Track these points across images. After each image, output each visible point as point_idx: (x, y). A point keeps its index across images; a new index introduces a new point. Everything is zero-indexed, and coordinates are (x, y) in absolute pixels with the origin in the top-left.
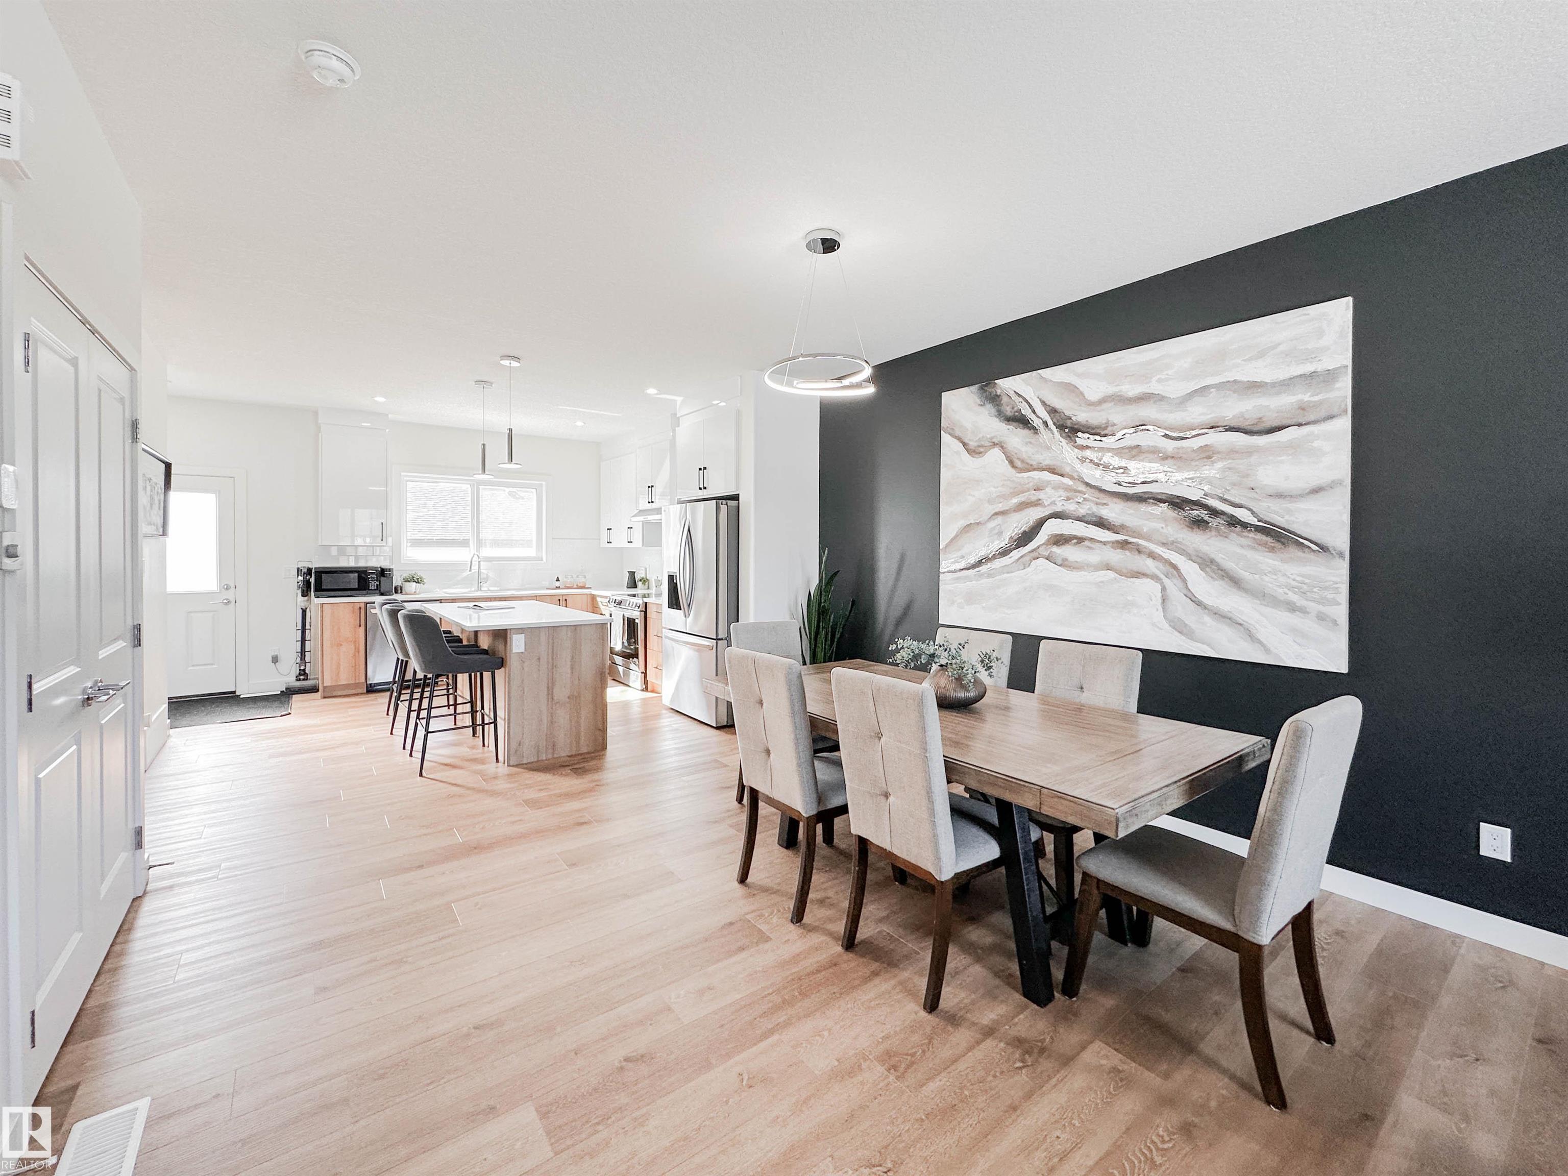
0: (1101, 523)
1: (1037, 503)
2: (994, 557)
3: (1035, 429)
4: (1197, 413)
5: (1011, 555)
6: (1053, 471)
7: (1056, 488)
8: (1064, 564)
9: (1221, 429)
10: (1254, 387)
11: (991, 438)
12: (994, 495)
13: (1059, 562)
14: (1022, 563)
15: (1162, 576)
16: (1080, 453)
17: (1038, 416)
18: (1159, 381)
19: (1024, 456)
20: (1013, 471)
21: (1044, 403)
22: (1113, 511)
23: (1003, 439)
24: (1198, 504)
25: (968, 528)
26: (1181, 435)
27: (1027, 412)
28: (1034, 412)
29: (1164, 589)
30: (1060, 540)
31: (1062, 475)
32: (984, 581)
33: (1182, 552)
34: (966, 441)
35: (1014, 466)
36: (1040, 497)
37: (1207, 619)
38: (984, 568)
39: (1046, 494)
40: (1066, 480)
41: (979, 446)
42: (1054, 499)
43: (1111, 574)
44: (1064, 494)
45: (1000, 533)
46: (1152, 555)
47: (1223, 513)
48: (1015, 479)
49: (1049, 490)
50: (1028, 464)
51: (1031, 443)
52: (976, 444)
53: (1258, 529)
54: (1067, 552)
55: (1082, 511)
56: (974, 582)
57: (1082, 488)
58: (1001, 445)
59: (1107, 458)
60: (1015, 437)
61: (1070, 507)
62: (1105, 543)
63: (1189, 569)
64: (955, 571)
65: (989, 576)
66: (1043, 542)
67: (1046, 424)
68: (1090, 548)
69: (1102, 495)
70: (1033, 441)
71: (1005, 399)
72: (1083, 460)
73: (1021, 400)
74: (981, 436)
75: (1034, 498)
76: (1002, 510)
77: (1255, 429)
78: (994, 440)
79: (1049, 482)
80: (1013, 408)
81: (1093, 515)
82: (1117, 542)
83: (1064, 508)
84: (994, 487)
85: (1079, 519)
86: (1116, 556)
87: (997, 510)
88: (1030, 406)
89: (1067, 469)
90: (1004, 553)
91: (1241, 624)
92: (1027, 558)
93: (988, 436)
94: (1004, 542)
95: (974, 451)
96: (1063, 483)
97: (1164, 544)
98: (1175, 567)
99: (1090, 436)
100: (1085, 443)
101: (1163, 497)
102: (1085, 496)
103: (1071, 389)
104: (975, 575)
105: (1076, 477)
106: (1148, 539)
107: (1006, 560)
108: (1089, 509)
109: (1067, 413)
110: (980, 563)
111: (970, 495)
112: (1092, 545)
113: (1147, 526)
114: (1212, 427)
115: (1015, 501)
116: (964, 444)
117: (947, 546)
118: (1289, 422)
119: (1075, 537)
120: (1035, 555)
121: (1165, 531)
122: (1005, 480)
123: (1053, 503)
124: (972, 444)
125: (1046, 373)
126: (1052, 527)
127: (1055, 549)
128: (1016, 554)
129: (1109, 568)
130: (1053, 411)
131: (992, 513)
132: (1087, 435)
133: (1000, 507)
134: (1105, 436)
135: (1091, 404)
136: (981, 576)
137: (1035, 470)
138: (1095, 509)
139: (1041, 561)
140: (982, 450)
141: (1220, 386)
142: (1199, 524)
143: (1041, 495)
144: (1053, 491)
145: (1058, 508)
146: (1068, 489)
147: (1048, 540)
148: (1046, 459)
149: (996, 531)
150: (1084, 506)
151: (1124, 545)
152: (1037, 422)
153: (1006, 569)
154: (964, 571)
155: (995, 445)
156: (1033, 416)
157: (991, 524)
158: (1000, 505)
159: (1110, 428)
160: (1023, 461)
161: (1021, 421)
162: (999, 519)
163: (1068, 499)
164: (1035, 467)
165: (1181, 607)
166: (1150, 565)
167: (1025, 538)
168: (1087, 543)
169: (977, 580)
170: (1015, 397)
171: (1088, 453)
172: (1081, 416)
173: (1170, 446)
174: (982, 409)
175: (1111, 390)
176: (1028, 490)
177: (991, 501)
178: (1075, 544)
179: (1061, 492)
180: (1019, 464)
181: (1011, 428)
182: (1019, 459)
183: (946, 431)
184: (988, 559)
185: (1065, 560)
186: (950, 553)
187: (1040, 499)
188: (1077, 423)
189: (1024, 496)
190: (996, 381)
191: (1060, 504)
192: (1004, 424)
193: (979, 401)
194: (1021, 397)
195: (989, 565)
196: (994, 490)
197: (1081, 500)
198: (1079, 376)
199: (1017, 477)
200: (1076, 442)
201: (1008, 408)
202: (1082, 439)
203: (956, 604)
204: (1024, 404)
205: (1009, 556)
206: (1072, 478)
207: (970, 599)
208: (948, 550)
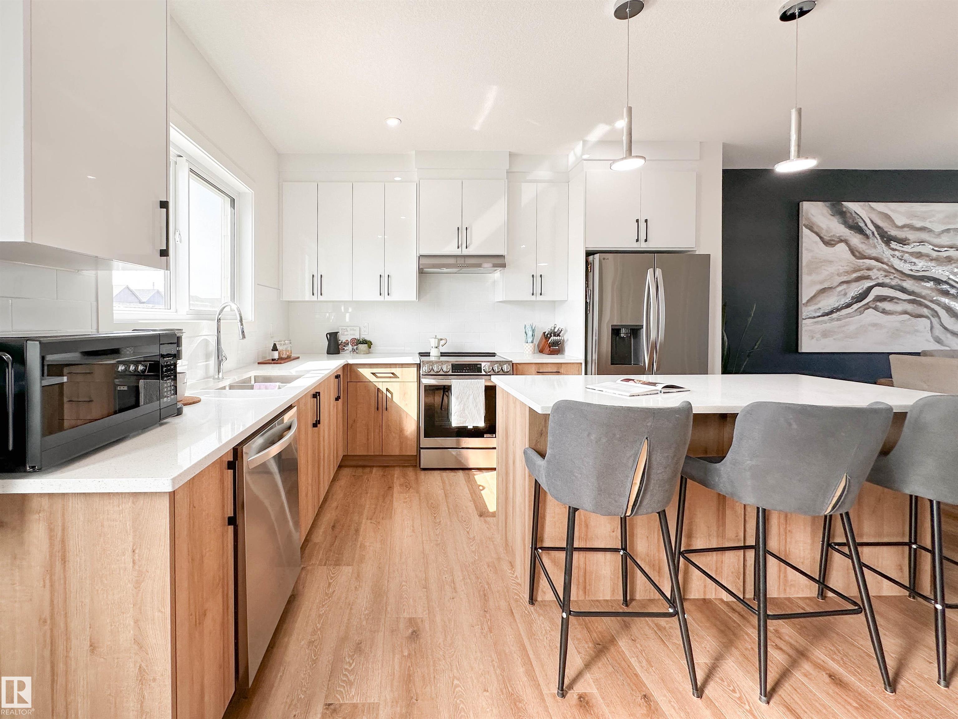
0: (902, 290)
1: (868, 278)
2: (842, 308)
3: (867, 237)
4: (945, 240)
5: (853, 307)
6: (877, 260)
7: (879, 270)
8: (884, 312)
9: (954, 248)
11: (840, 236)
12: (841, 271)
13: (881, 310)
14: (860, 312)
15: (931, 317)
16: (893, 252)
17: (869, 228)
18: (929, 222)
19: (861, 250)
20: (854, 258)
21: (872, 222)
22: (908, 284)
23: (847, 238)
24: (946, 283)
25: (823, 291)
26: (939, 249)
27: (862, 224)
28: (866, 225)
29: (931, 323)
30: (881, 299)
31: (882, 263)
32: (835, 323)
33: (939, 305)
34: (822, 235)
35: (854, 255)
36: (869, 274)
38: (834, 315)
39: (873, 273)
40: (885, 266)
41: (831, 240)
42: (878, 275)
43: (907, 316)
44: (884, 273)
45: (845, 294)
46: (926, 307)
47: (955, 287)
49: (875, 270)
50: (862, 254)
51: (864, 243)
52: (829, 238)
54: (886, 305)
55: (893, 283)
56: (827, 324)
57: (893, 271)
58: (846, 242)
59: (906, 256)
60: (856, 240)
61: (887, 281)
62: (904, 300)
63: (942, 312)
64: (814, 318)
65: (838, 320)
66: (871, 299)
67: (873, 233)
69: (903, 276)
70: (866, 242)
71: (849, 215)
72: (893, 256)
73: (859, 217)
74: (832, 234)
75: (866, 275)
76: (846, 280)
78: (841, 238)
79: (875, 266)
80: (853, 221)
81: (898, 285)
82: (910, 300)
83: (883, 281)
84: (842, 266)
85: (892, 287)
86: (909, 307)
87: (843, 280)
88: (865, 222)
89: (886, 260)
90: (848, 306)
92: (863, 309)
93: (838, 235)
94: (848, 300)
95: (828, 243)
96: (883, 268)
97: (931, 301)
98: (936, 312)
99: (898, 244)
100: (894, 247)
101: (931, 278)
102: (895, 275)
103: (887, 217)
104: (829, 320)
105: (890, 265)
106: (926, 300)
107: (849, 310)
108: (897, 282)
109: (886, 230)
110: (831, 312)
111: (824, 270)
112: (898, 302)
113: (925, 292)
114: (951, 247)
115: (855, 275)
116: (821, 238)
117: (808, 301)
119: (891, 297)
120: (867, 307)
121: (931, 295)
122: (848, 263)
123: (877, 278)
124: (826, 238)
125: (873, 204)
126: (876, 291)
127: (879, 303)
128: (855, 306)
129: (906, 313)
130: (877, 227)
131: (840, 282)
132: (896, 243)
133: (845, 278)
134: (905, 244)
135: (897, 227)
136: (833, 320)
137: (866, 258)
138: (901, 283)
139: (871, 310)
140: (833, 243)
141: (954, 229)
143: (870, 273)
144: (877, 272)
145: (880, 281)
146: (885, 271)
147: (874, 299)
148: (873, 252)
149: (843, 293)
150: (894, 281)
151: (912, 301)
152: (868, 232)
153: (849, 316)
154: (821, 318)
155: (841, 241)
156: (865, 228)
157: (840, 289)
158: (845, 277)
159: (907, 241)
160: (859, 253)
161: (858, 229)
162: (844, 286)
163: (886, 276)
165: (939, 331)
166: (925, 311)
167: (861, 297)
168: (895, 300)
169: (830, 323)
170: (854, 215)
171: (896, 253)
172: (893, 232)
173: (934, 254)
174: (832, 218)
175: (909, 222)
176: (863, 270)
177: (839, 275)
178: (889, 301)
179: (882, 272)
180: (857, 254)
181: (852, 232)
182: (857, 251)
183: (807, 227)
184: (838, 310)
185: (884, 309)
186: (809, 306)
187: (869, 276)
188: (890, 235)
189: (860, 273)
190: (843, 203)
191: (881, 279)
192: (847, 230)
193: (830, 212)
194: (859, 215)
195: (838, 313)
196: (842, 268)
197: (892, 277)
198: (892, 211)
199: (856, 262)
200: (890, 246)
201: (850, 221)
202: (893, 245)
203: (815, 338)
204: (860, 220)
205: (851, 308)
206: (887, 265)
207: (825, 334)
208: (808, 304)
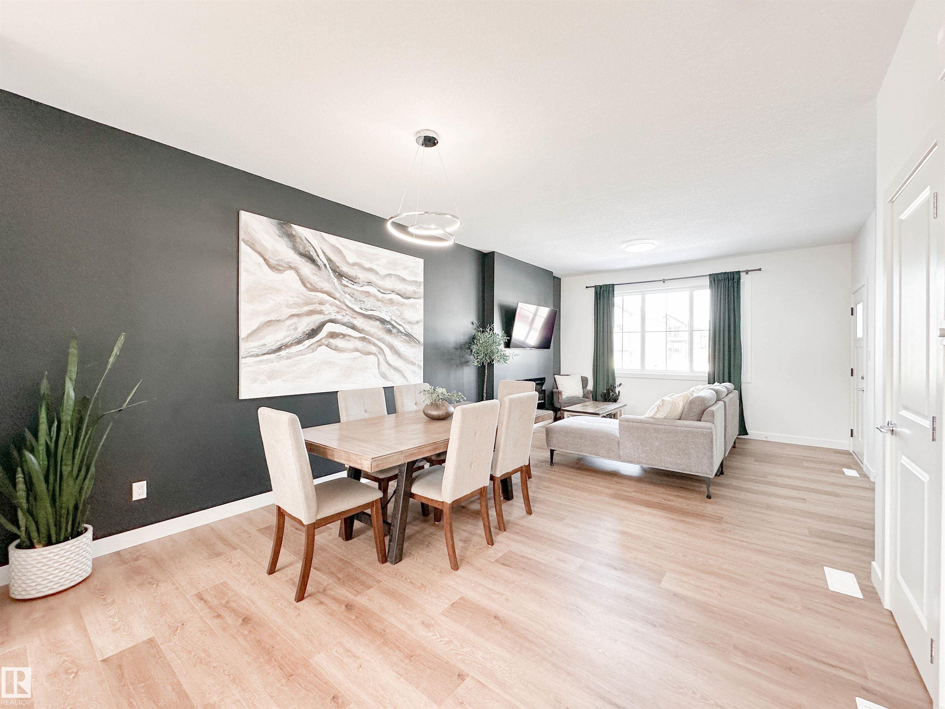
0: (354, 328)
1: (320, 312)
2: (292, 345)
3: (319, 268)
4: (388, 284)
5: (304, 343)
6: (329, 294)
7: (332, 305)
8: (336, 349)
9: (395, 293)
10: (403, 280)
11: (289, 262)
12: (291, 303)
13: (334, 348)
14: (312, 349)
15: (378, 354)
16: (344, 289)
17: (320, 259)
18: (376, 264)
19: (312, 281)
20: (305, 289)
21: (324, 253)
22: (359, 322)
23: (297, 265)
24: (389, 323)
25: (269, 323)
26: (384, 292)
27: (313, 254)
28: (318, 256)
29: (378, 360)
30: (333, 335)
31: (334, 298)
32: (284, 362)
33: (384, 343)
34: (267, 257)
35: (305, 286)
36: (322, 309)
37: (392, 371)
38: (283, 353)
39: (326, 307)
40: (337, 302)
41: (278, 265)
42: (330, 311)
43: (358, 354)
44: (336, 310)
45: (296, 329)
46: (374, 344)
47: (396, 328)
48: (306, 294)
49: (327, 305)
50: (314, 286)
51: (316, 274)
52: (276, 263)
53: (406, 335)
54: (338, 342)
55: (345, 320)
56: (274, 363)
57: (345, 307)
58: (297, 270)
59: (357, 294)
60: (306, 268)
61: (339, 317)
62: (355, 338)
63: (386, 350)
65: (288, 358)
66: (324, 336)
67: (325, 265)
68: (349, 340)
69: (354, 313)
70: (318, 273)
71: (298, 240)
72: (345, 293)
73: (310, 245)
74: (278, 258)
75: (319, 309)
76: (297, 313)
77: (404, 296)
78: (290, 264)
79: (327, 301)
80: (304, 248)
81: (350, 323)
82: (361, 337)
83: (336, 317)
84: (291, 297)
85: (344, 324)
86: (360, 345)
87: (293, 313)
88: (316, 252)
89: (337, 296)
90: (298, 342)
91: (401, 371)
92: (315, 346)
93: (286, 260)
94: (298, 335)
95: (274, 267)
96: (335, 303)
97: (378, 339)
98: (382, 349)
99: (349, 281)
100: (346, 284)
101: (378, 318)
102: (346, 312)
103: (339, 251)
104: (276, 358)
105: (342, 301)
106: (373, 337)
107: (300, 347)
108: (348, 319)
109: (337, 264)
110: (279, 349)
111: (270, 299)
112: (350, 339)
113: (373, 330)
114: (393, 292)
115: (306, 309)
116: (265, 259)
117: (249, 335)
118: (411, 296)
119: (342, 334)
120: (320, 344)
121: (378, 333)
122: (299, 294)
123: (330, 313)
124: (273, 262)
125: (325, 235)
126: (329, 328)
127: (331, 340)
128: (307, 343)
129: (357, 350)
130: (329, 260)
131: (290, 314)
132: (347, 280)
133: (295, 311)
134: (356, 283)
135: (348, 263)
136: (281, 358)
137: (319, 291)
138: (351, 320)
139: (323, 347)
140: (280, 268)
141: (395, 275)
142: (389, 331)
143: (322, 308)
144: (330, 306)
145: (333, 317)
146: (337, 307)
147: (327, 335)
148: (325, 286)
149: (293, 327)
150: (346, 318)
151: (363, 339)
152: (320, 263)
153: (300, 353)
154: (266, 355)
155: (291, 268)
156: (316, 258)
157: (289, 322)
158: (296, 310)
159: (357, 280)
160: (311, 284)
161: (309, 258)
162: (295, 320)
163: (338, 312)
164: (319, 290)
165: (384, 367)
166: (373, 349)
167: (313, 333)
168: (347, 338)
169: (278, 362)
170: (305, 241)
171: (347, 290)
172: (344, 269)
173: (380, 295)
174: (280, 239)
175: (358, 261)
176: (315, 303)
177: (288, 306)
178: (342, 338)
179: (334, 308)
180: (309, 286)
181: (303, 260)
182: (309, 282)
183: (246, 243)
184: (287, 346)
185: (336, 346)
186: (251, 341)
187: (322, 310)
188: (342, 271)
189: (312, 307)
190: (292, 225)
191: (333, 314)
192: (298, 256)
193: (278, 232)
194: (310, 243)
195: (288, 350)
196: (291, 299)
197: (344, 314)
198: (343, 246)
199: (308, 294)
200: (342, 282)
201: (301, 247)
202: (345, 281)
203: (259, 381)
204: (312, 248)
205: (302, 344)
206: (340, 301)
207: (272, 376)
208: (249, 339)
